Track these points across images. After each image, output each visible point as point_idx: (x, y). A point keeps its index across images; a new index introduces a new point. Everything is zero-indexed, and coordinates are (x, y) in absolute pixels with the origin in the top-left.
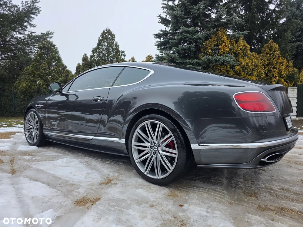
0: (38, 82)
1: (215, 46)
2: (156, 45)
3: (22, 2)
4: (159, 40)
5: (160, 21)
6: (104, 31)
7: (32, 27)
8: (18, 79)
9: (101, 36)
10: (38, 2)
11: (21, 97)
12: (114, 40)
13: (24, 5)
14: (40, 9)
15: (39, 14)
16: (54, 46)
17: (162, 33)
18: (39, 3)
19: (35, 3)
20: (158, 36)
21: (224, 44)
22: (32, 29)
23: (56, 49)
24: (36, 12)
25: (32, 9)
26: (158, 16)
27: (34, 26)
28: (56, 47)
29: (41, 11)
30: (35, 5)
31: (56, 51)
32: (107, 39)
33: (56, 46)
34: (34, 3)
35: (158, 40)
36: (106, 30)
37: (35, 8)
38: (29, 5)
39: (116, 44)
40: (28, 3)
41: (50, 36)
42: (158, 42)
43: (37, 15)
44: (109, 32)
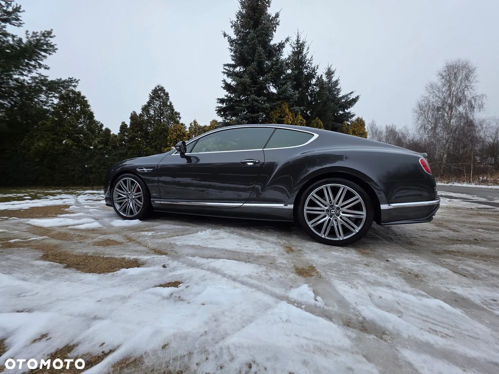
0: (64, 141)
1: (279, 117)
2: (216, 110)
3: (27, 31)
4: (222, 106)
5: (223, 86)
6: (156, 88)
7: (43, 69)
8: (26, 137)
9: (152, 93)
10: (51, 37)
11: (37, 160)
12: (168, 99)
13: (30, 36)
14: (56, 47)
15: (54, 53)
16: (83, 97)
17: (226, 98)
18: (55, 38)
19: (47, 37)
20: (222, 101)
21: (287, 117)
22: (42, 71)
23: (86, 102)
24: (50, 50)
25: (43, 44)
26: (223, 81)
27: (46, 68)
28: (85, 99)
29: (57, 49)
30: (47, 39)
31: (84, 104)
32: (159, 97)
33: (85, 97)
34: (45, 37)
35: (220, 105)
36: (158, 87)
37: (47, 44)
38: (38, 38)
39: (171, 104)
40: (38, 34)
41: (73, 84)
42: (218, 107)
43: (50, 54)
44: (162, 89)
